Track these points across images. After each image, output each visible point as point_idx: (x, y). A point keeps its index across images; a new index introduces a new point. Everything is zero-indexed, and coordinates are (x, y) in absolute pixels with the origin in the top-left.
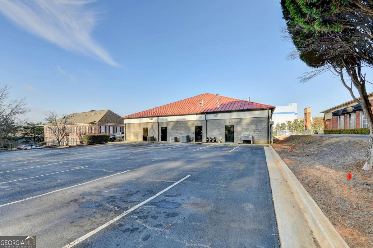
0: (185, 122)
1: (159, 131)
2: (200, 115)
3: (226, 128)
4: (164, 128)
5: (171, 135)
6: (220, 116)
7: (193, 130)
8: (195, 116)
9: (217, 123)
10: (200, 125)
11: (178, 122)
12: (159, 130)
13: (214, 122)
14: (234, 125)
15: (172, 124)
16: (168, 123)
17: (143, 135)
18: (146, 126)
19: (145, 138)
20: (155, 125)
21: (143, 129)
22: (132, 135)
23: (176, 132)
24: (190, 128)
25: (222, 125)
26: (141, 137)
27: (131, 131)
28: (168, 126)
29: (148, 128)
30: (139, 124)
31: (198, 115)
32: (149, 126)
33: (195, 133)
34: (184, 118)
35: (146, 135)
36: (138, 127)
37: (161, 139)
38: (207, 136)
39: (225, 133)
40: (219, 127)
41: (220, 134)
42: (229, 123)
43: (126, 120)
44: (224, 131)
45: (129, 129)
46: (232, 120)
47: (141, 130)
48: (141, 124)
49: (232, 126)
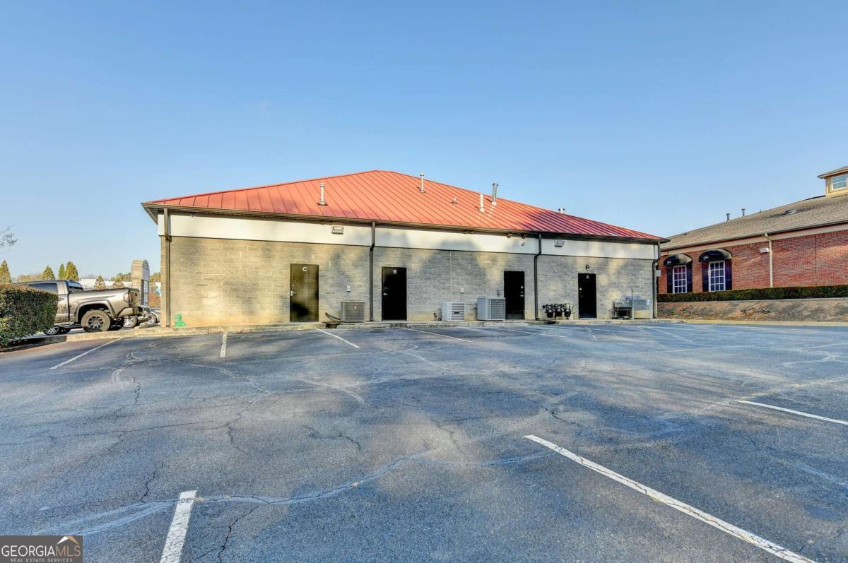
0: (472, 254)
1: (375, 283)
2: (521, 240)
3: (581, 277)
4: (395, 272)
5: (425, 296)
6: (569, 248)
7: (496, 278)
8: (505, 238)
9: (561, 264)
10: (516, 268)
11: (445, 253)
12: (374, 277)
13: (554, 262)
14: (595, 273)
15: (425, 256)
16: (408, 251)
17: (288, 295)
18: (307, 255)
19: (300, 311)
20: (352, 256)
21: (289, 271)
22: (212, 294)
23: (444, 289)
24: (489, 277)
25: (572, 272)
26: (279, 304)
27: (211, 276)
28: (413, 265)
29: (317, 266)
30: (267, 247)
31: (513, 239)
32: (320, 259)
33: (502, 292)
34: (469, 243)
35: (305, 295)
36: (254, 259)
37: (381, 310)
38: (539, 302)
39: (577, 293)
40: (566, 278)
41: (566, 296)
42: (587, 267)
43: (173, 217)
44: (576, 288)
45: (196, 265)
46: (592, 260)
47: (281, 273)
48: (278, 247)
49: (593, 277)
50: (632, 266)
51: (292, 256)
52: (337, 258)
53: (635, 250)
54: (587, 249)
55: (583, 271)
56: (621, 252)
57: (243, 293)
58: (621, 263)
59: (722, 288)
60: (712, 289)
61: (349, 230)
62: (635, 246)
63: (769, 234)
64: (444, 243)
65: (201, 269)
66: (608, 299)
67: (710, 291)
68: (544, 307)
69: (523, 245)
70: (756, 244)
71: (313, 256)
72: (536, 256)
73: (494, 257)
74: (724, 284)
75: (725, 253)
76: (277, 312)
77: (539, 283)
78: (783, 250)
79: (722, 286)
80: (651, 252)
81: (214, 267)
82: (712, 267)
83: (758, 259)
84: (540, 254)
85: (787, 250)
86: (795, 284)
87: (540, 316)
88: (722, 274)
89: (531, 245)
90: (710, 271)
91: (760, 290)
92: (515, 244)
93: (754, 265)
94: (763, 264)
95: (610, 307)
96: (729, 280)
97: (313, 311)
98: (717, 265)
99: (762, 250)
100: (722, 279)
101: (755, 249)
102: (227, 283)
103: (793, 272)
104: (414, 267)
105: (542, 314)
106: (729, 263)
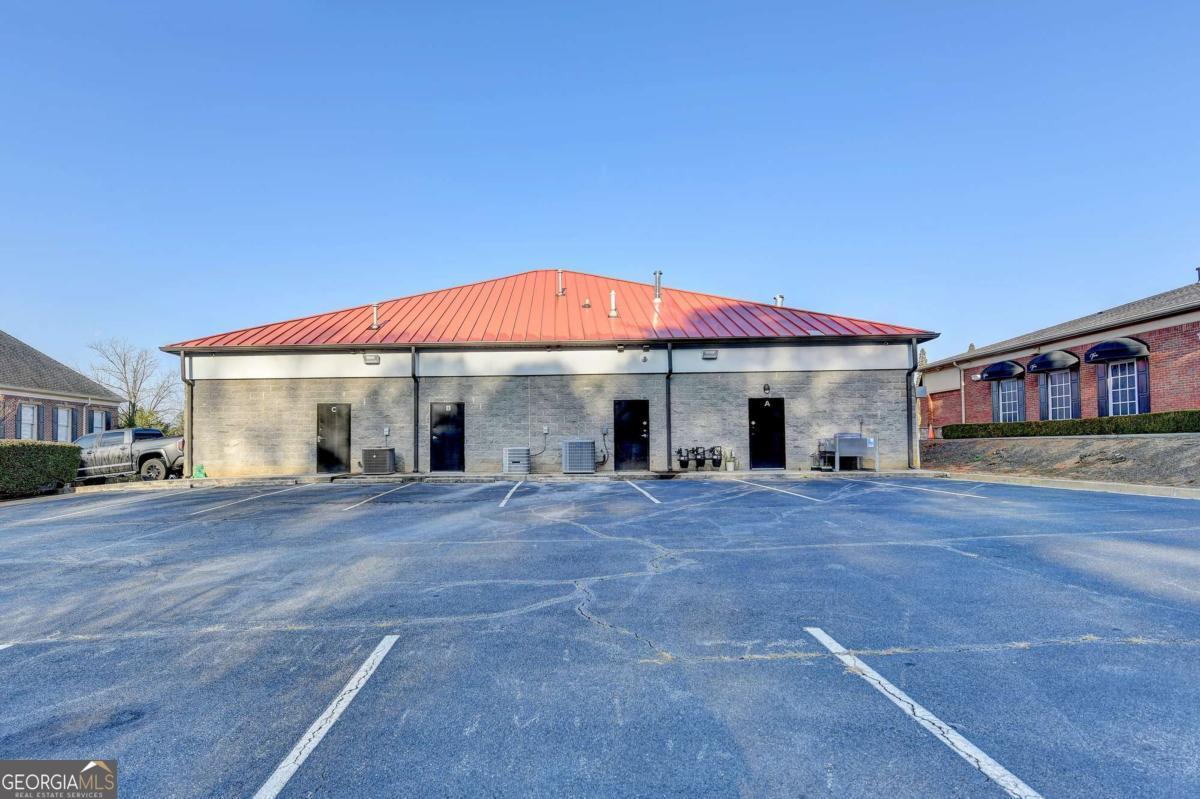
0: (563, 380)
1: (421, 424)
2: (640, 354)
3: (755, 405)
4: (448, 409)
5: (490, 438)
6: (727, 359)
7: (603, 411)
8: (614, 353)
9: (718, 386)
10: (635, 394)
11: (520, 380)
12: (421, 417)
13: (702, 382)
14: (784, 396)
15: (491, 386)
16: (467, 381)
17: (315, 440)
18: (338, 393)
19: (328, 460)
20: (392, 391)
21: (315, 412)
22: (233, 442)
23: (517, 428)
24: (588, 410)
25: (737, 397)
26: (305, 452)
27: (233, 421)
28: (473, 399)
29: (350, 405)
30: (293, 385)
31: (627, 353)
32: (354, 397)
33: (611, 430)
34: (557, 364)
35: (336, 440)
36: (279, 401)
37: (429, 458)
38: (673, 444)
39: (747, 430)
40: (725, 406)
41: (726, 434)
42: (767, 388)
43: (194, 359)
44: (746, 421)
45: (218, 410)
46: (777, 377)
47: (307, 415)
48: (304, 385)
49: (778, 404)
50: (865, 383)
51: (320, 395)
52: (374, 395)
53: (866, 356)
54: (766, 360)
55: (757, 393)
56: (835, 362)
57: (266, 440)
58: (837, 378)
59: (1132, 410)
60: (1115, 411)
61: (387, 359)
62: (867, 350)
64: (519, 367)
65: (223, 414)
66: (806, 437)
67: (1111, 415)
68: (678, 452)
69: (645, 361)
70: (1194, 324)
71: (344, 394)
72: (669, 377)
73: (599, 383)
74: (1137, 401)
75: (1137, 345)
76: (303, 461)
77: (674, 417)
79: (1132, 406)
80: (903, 357)
81: (237, 412)
82: (1115, 372)
83: (1197, 353)
84: (670, 372)
87: (675, 465)
88: (1132, 384)
89: (658, 360)
90: (1110, 381)
92: (634, 360)
93: (1191, 364)
95: (814, 450)
96: (1144, 395)
97: (344, 461)
98: (1123, 367)
100: (1132, 393)
101: (1191, 334)
102: (250, 429)
104: (475, 402)
106: (1144, 363)
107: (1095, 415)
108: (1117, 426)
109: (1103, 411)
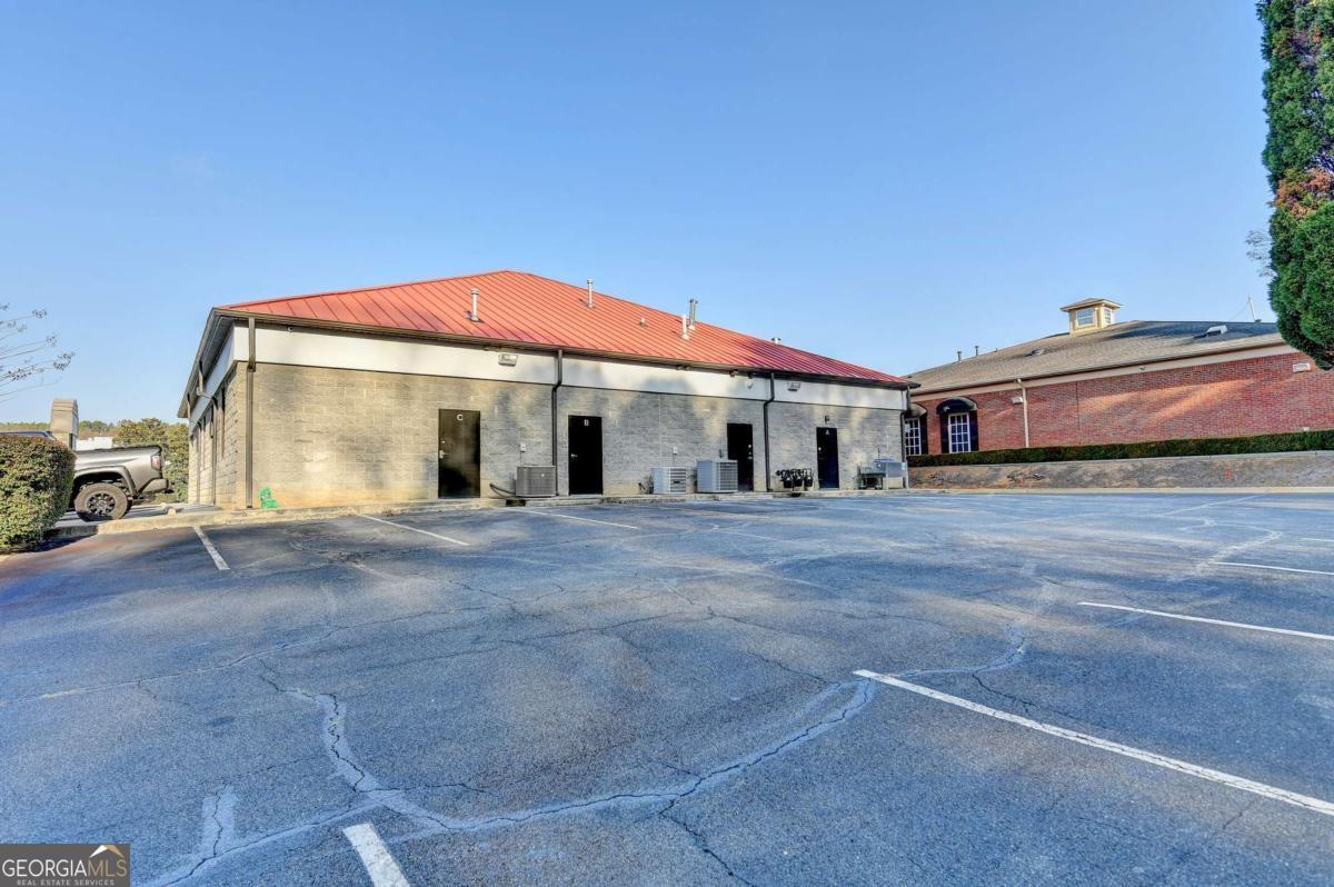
0: (686, 399)
1: (559, 440)
2: (747, 381)
3: (820, 431)
4: (586, 423)
5: (627, 458)
6: (804, 392)
7: (716, 431)
8: (726, 377)
9: (797, 413)
10: (742, 419)
11: (651, 397)
12: (559, 430)
13: (787, 411)
14: (836, 427)
15: (626, 400)
16: (601, 393)
17: (435, 456)
18: (462, 397)
19: (455, 481)
20: (524, 399)
21: (436, 420)
22: (320, 455)
23: (651, 448)
24: (708, 431)
25: (809, 426)
26: (422, 470)
27: (318, 426)
28: (610, 414)
29: (477, 415)
30: (404, 382)
31: (738, 378)
32: (479, 401)
33: (726, 453)
34: (683, 383)
35: (460, 456)
36: (385, 401)
37: (567, 480)
38: (771, 466)
39: (815, 455)
40: (802, 433)
41: (802, 459)
42: (827, 419)
43: (259, 332)
44: (814, 447)
45: (294, 409)
46: (832, 410)
47: (426, 423)
48: (421, 382)
49: (834, 432)
50: (877, 416)
51: (441, 397)
52: (504, 401)
53: (878, 397)
54: (825, 395)
55: (821, 424)
56: (865, 399)
57: (365, 452)
58: (865, 413)
59: (966, 449)
60: (954, 450)
61: (524, 361)
62: (880, 392)
63: (1024, 380)
64: (651, 382)
65: (302, 415)
66: (852, 461)
67: (951, 452)
68: (778, 473)
69: (750, 387)
70: (1007, 391)
71: (472, 398)
72: (766, 403)
73: (713, 402)
74: (969, 442)
75: (970, 403)
76: (419, 483)
77: (770, 440)
78: (1039, 400)
79: (966, 446)
80: (898, 401)
81: (319, 413)
82: (953, 422)
83: (1010, 411)
84: (772, 400)
85: (1044, 400)
86: (1056, 443)
87: (772, 486)
88: (965, 430)
89: (760, 389)
90: (950, 427)
91: (1015, 451)
92: (741, 385)
93: (1005, 418)
94: (1015, 419)
95: (854, 473)
96: (974, 438)
97: (472, 481)
98: (959, 418)
99: (1015, 400)
100: (966, 436)
101: (1005, 398)
102: (342, 438)
103: (1052, 428)
104: (611, 416)
105: (776, 483)
106: (974, 416)
107: (939, 452)
108: (965, 459)
109: (945, 447)
